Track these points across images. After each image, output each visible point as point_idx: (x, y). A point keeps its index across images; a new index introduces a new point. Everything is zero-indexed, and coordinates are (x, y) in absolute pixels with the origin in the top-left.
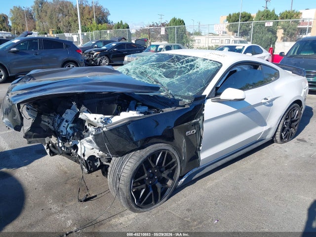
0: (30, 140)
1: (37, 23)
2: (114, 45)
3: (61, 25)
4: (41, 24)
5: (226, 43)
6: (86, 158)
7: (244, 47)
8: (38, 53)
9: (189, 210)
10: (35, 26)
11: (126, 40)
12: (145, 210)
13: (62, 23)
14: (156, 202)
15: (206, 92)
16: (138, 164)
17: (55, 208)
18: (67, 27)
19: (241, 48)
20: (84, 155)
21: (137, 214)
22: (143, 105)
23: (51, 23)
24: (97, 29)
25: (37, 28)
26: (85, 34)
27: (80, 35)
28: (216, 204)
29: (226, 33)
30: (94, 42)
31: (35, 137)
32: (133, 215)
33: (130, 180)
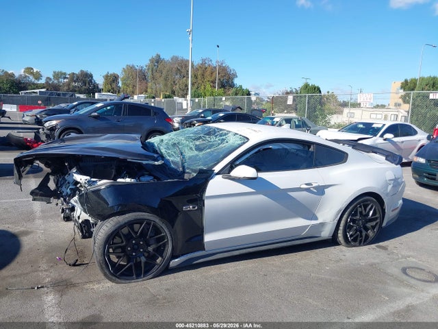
0: (35, 197)
1: (149, 84)
2: (221, 115)
3: (176, 88)
4: (154, 87)
5: (392, 119)
6: (80, 221)
7: (384, 125)
8: (120, 120)
9: (168, 290)
10: (147, 88)
11: (241, 109)
12: (123, 282)
13: (177, 86)
14: (138, 276)
15: (217, 169)
16: (113, 229)
17: (44, 266)
18: (183, 91)
19: (380, 126)
20: (79, 217)
21: (114, 284)
22: (150, 175)
23: (166, 85)
24: (212, 94)
25: (149, 90)
26: (197, 100)
27: (189, 102)
28: (201, 290)
29: (399, 105)
30: (201, 111)
31: (41, 195)
32: (109, 284)
33: (103, 243)
